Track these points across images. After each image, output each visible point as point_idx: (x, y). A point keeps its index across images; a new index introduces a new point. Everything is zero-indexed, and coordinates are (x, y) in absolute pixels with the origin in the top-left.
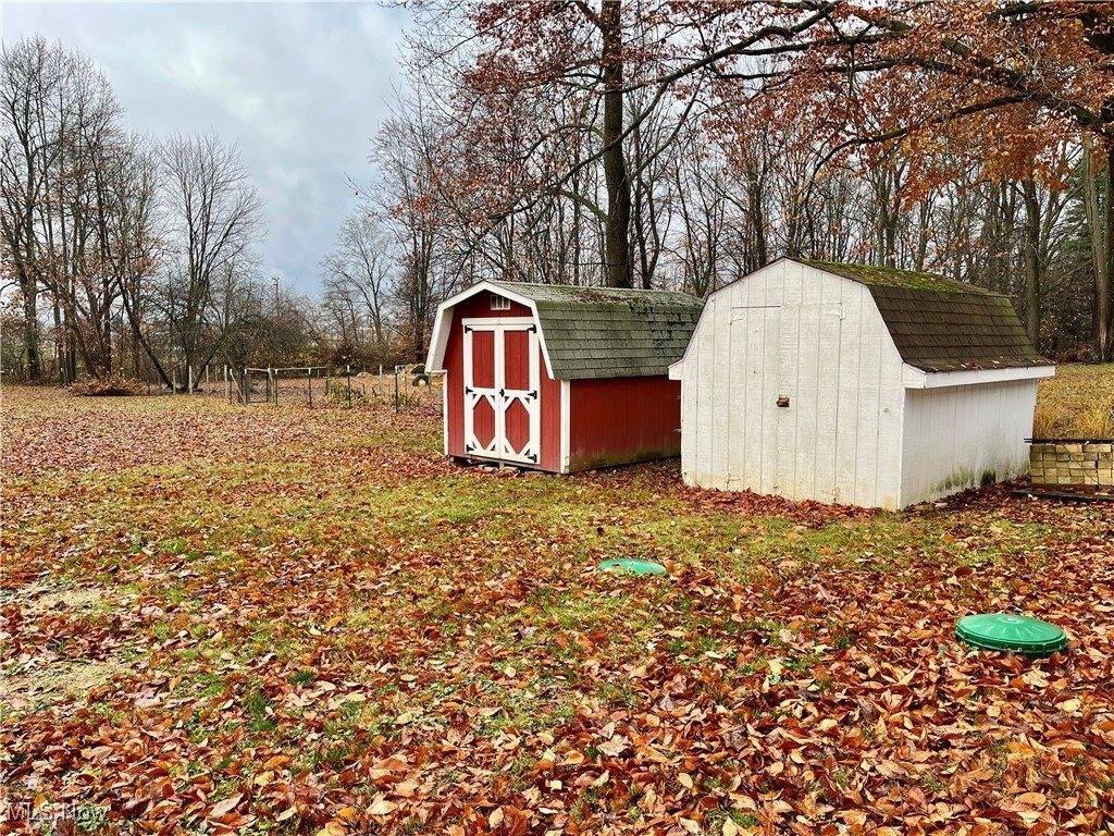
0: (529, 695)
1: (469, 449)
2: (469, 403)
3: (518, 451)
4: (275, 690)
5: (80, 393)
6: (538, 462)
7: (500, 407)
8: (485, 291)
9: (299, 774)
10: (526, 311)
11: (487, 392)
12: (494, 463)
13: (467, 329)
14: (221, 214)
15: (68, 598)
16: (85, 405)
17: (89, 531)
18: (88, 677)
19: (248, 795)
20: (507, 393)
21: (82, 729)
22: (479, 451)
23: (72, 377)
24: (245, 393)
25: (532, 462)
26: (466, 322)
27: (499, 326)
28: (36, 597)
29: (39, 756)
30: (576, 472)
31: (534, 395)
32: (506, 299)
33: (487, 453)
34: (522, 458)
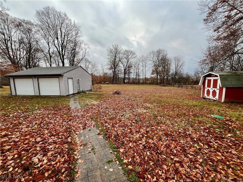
0: (184, 125)
1: (205, 96)
2: (206, 90)
3: (214, 98)
4: (157, 116)
5: (161, 86)
6: (218, 100)
7: (211, 91)
8: (210, 73)
9: (154, 123)
10: (217, 76)
11: (209, 88)
12: (210, 99)
13: (207, 79)
14: (179, 65)
15: (148, 105)
16: (160, 87)
17: (153, 99)
18: (145, 111)
19: (149, 123)
20: (213, 89)
21: (141, 114)
22: (207, 97)
23: (160, 84)
24: (179, 87)
25: (216, 100)
26: (206, 78)
27: (212, 79)
28: (145, 104)
29: (138, 115)
30: (225, 102)
31: (218, 89)
32: (214, 75)
33: (208, 97)
34: (215, 99)
